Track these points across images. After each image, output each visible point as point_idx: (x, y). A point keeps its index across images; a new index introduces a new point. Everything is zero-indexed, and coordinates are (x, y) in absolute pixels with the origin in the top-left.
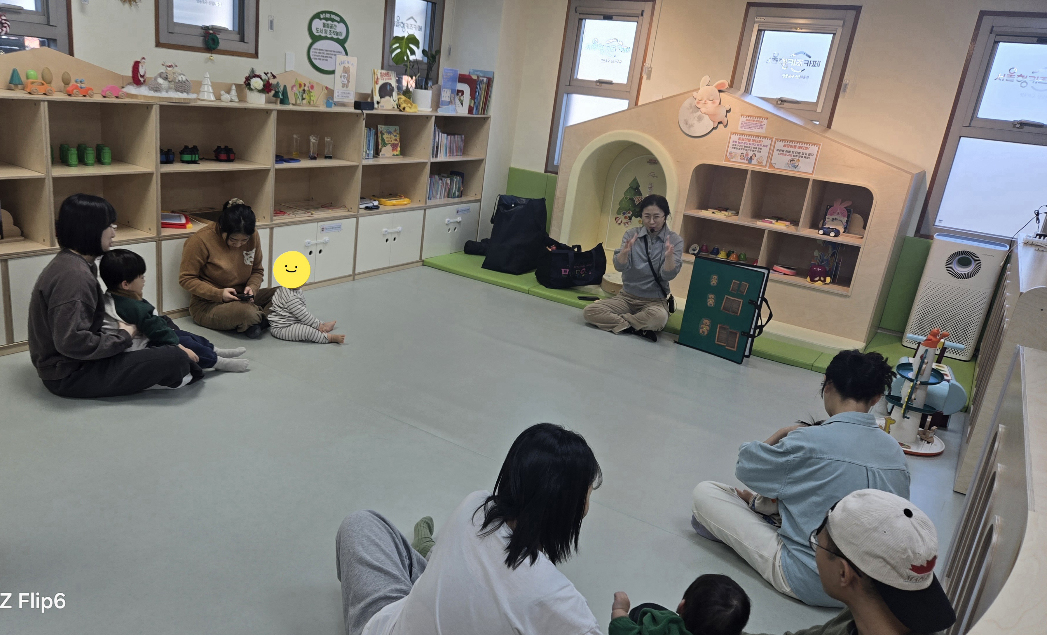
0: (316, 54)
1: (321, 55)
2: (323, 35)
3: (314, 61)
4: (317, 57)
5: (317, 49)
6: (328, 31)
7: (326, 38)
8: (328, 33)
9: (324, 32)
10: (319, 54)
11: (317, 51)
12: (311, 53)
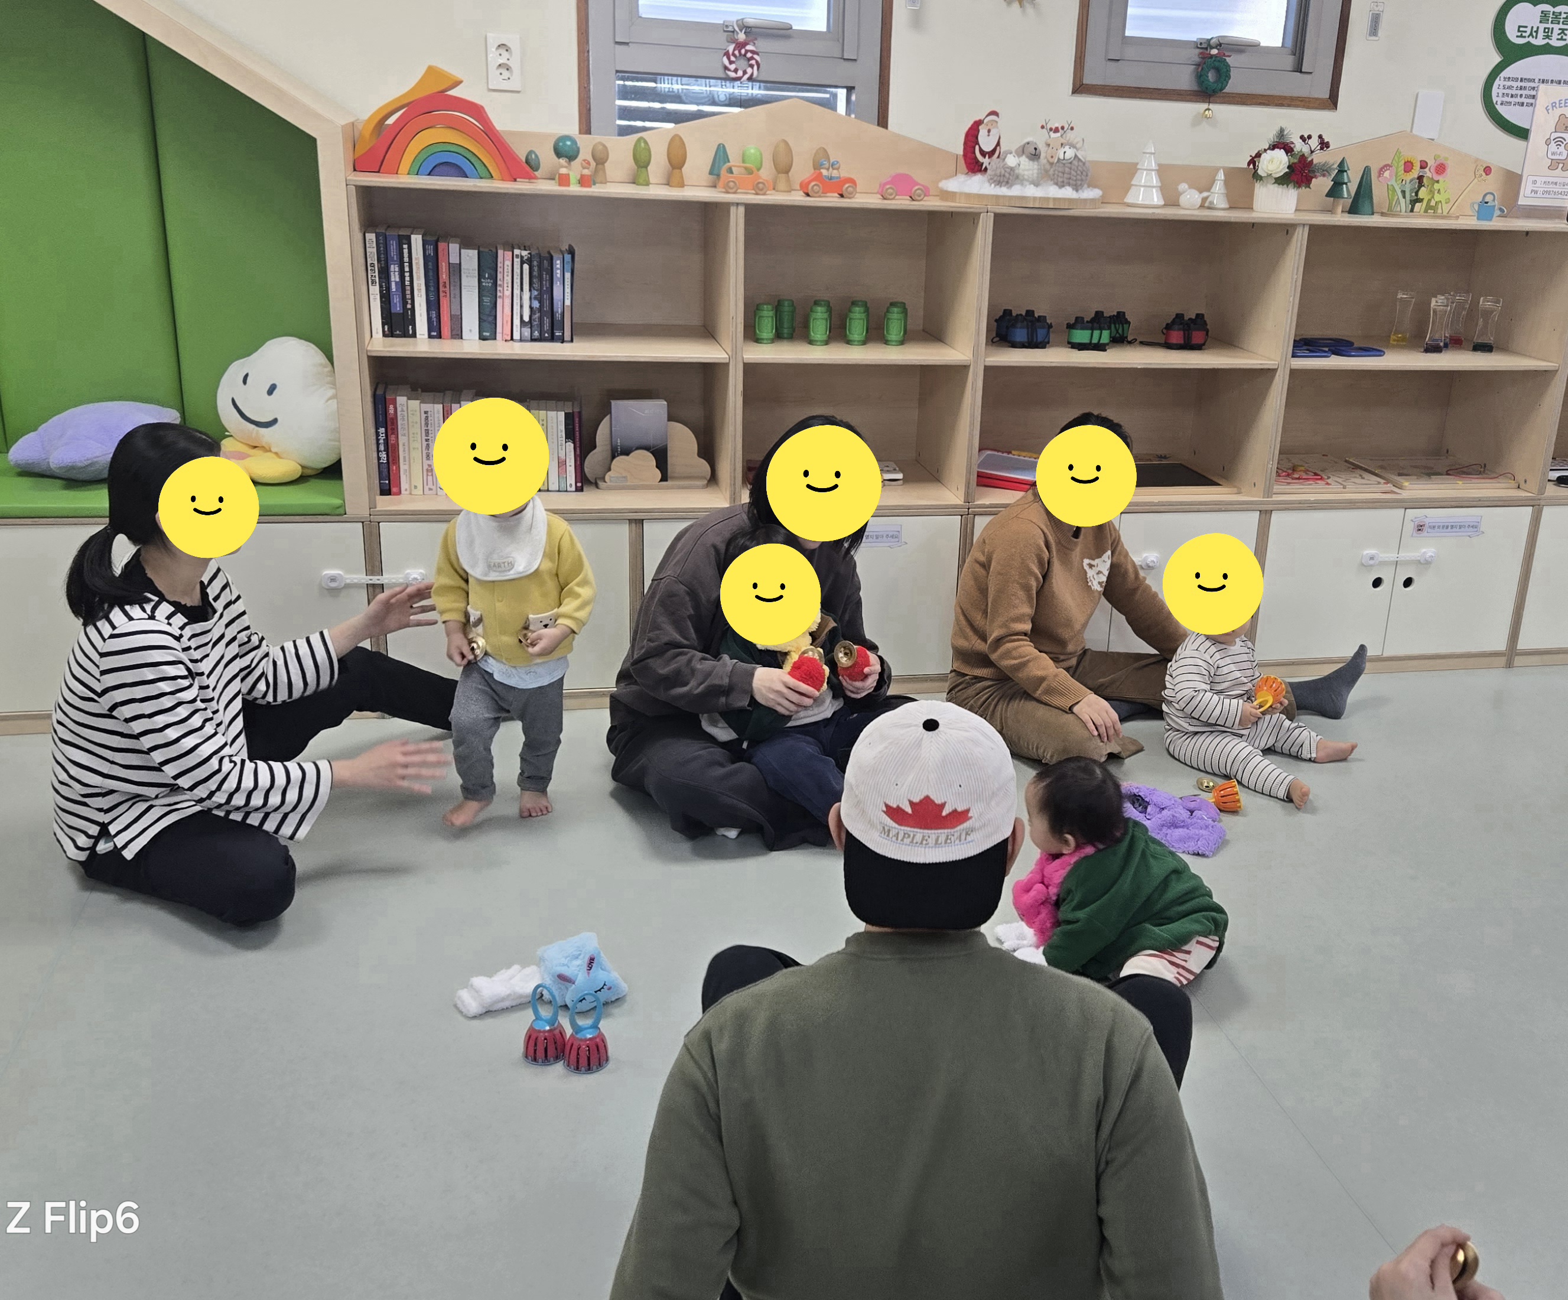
0: (1510, 92)
1: (1524, 92)
2: (1539, 41)
3: (1502, 110)
4: (1513, 100)
5: (1516, 80)
6: (1556, 31)
7: (1547, 49)
8: (1555, 36)
9: (1541, 34)
10: (1519, 92)
11: (1515, 84)
12: (1495, 90)
